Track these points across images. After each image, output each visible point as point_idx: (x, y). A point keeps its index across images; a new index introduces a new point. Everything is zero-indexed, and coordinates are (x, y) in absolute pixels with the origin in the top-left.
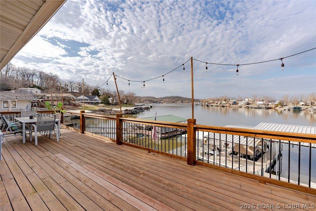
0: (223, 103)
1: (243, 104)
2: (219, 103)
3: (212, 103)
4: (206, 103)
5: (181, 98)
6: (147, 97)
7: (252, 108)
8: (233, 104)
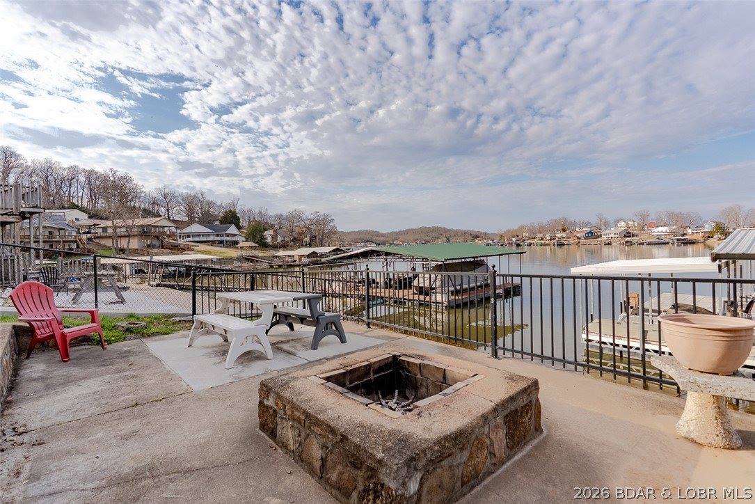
0: (558, 235)
1: (613, 236)
2: (548, 238)
3: (529, 238)
4: (514, 239)
5: (446, 231)
6: (360, 232)
7: (643, 244)
8: (586, 238)
